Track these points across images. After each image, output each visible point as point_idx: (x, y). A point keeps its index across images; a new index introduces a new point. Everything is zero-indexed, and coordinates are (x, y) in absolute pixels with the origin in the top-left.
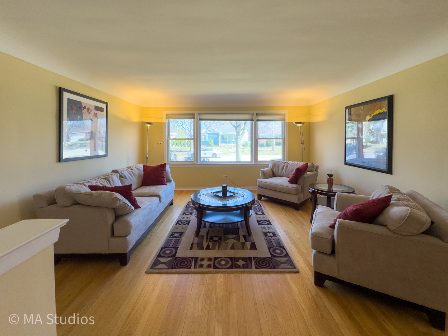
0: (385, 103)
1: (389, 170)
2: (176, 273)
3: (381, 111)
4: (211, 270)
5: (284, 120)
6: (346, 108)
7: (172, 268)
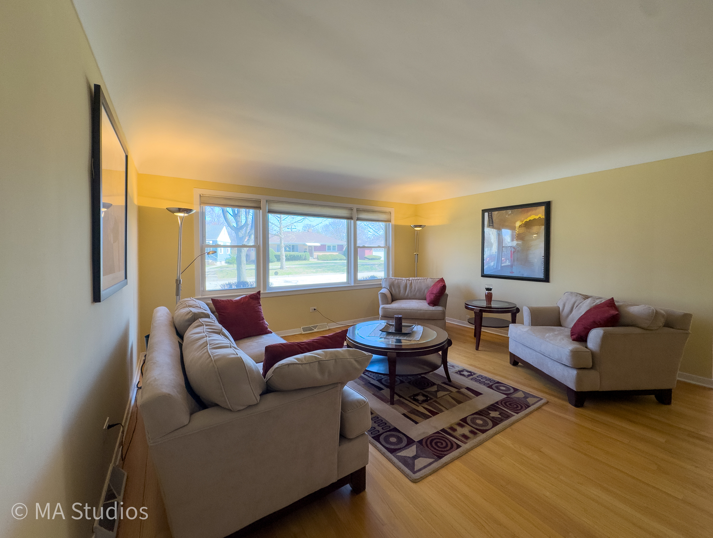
0: (543, 208)
1: (546, 279)
2: (453, 461)
3: (537, 217)
4: (482, 436)
5: (390, 221)
6: (484, 211)
7: (440, 457)
